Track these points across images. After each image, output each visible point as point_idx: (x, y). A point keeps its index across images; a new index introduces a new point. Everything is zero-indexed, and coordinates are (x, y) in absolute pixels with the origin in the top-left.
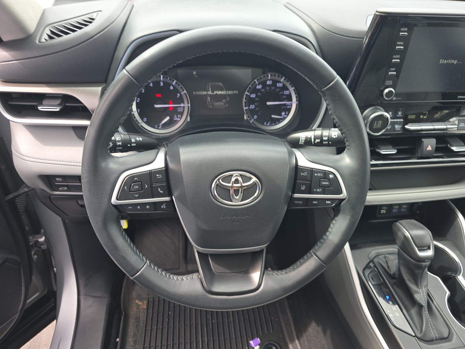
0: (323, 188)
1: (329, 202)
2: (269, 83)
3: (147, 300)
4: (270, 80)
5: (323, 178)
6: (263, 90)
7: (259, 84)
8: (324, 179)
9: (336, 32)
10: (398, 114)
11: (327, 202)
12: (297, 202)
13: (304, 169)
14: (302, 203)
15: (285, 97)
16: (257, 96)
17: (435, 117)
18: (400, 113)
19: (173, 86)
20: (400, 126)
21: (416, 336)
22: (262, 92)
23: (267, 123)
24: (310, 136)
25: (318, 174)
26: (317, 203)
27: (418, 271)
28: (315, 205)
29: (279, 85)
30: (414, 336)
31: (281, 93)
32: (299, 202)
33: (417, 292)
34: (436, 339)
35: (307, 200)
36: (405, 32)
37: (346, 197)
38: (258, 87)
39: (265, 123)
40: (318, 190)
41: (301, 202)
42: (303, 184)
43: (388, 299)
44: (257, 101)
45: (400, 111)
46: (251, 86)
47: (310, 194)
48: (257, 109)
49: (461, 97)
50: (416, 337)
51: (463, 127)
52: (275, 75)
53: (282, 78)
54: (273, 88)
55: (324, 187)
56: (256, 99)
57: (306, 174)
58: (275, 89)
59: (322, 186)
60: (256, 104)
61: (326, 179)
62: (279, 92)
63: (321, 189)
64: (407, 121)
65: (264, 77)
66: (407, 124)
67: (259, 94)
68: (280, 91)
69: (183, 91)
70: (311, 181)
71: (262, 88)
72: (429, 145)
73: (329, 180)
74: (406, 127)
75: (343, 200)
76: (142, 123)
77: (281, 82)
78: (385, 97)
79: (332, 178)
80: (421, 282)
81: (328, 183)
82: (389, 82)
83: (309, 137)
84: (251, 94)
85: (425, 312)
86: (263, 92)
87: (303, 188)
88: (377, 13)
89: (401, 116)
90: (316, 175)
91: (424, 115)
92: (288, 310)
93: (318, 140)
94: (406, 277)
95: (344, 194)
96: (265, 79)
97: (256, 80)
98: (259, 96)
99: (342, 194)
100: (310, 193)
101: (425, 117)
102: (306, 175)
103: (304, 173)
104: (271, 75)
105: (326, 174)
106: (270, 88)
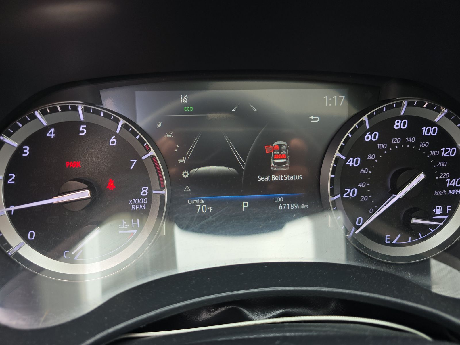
2: (398, 125)
4: (402, 118)
6: (382, 146)
7: (371, 130)
15: (444, 164)
16: (365, 163)
19: (118, 137)
22: (378, 152)
23: (392, 239)
29: (428, 131)
31: (434, 153)
38: (369, 137)
39: (387, 238)
44: (363, 175)
46: (350, 136)
48: (364, 198)
52: (421, 105)
53: (439, 111)
54: (411, 140)
56: (363, 171)
58: (417, 143)
60: (361, 185)
62: (427, 150)
65: (388, 108)
67: (370, 157)
68: (432, 147)
69: (148, 150)
71: (380, 141)
76: (20, 246)
77: (433, 124)
84: (347, 159)
86: (381, 151)
96: (392, 113)
97: (365, 118)
98: (371, 162)
104: (410, 104)
106: (404, 142)
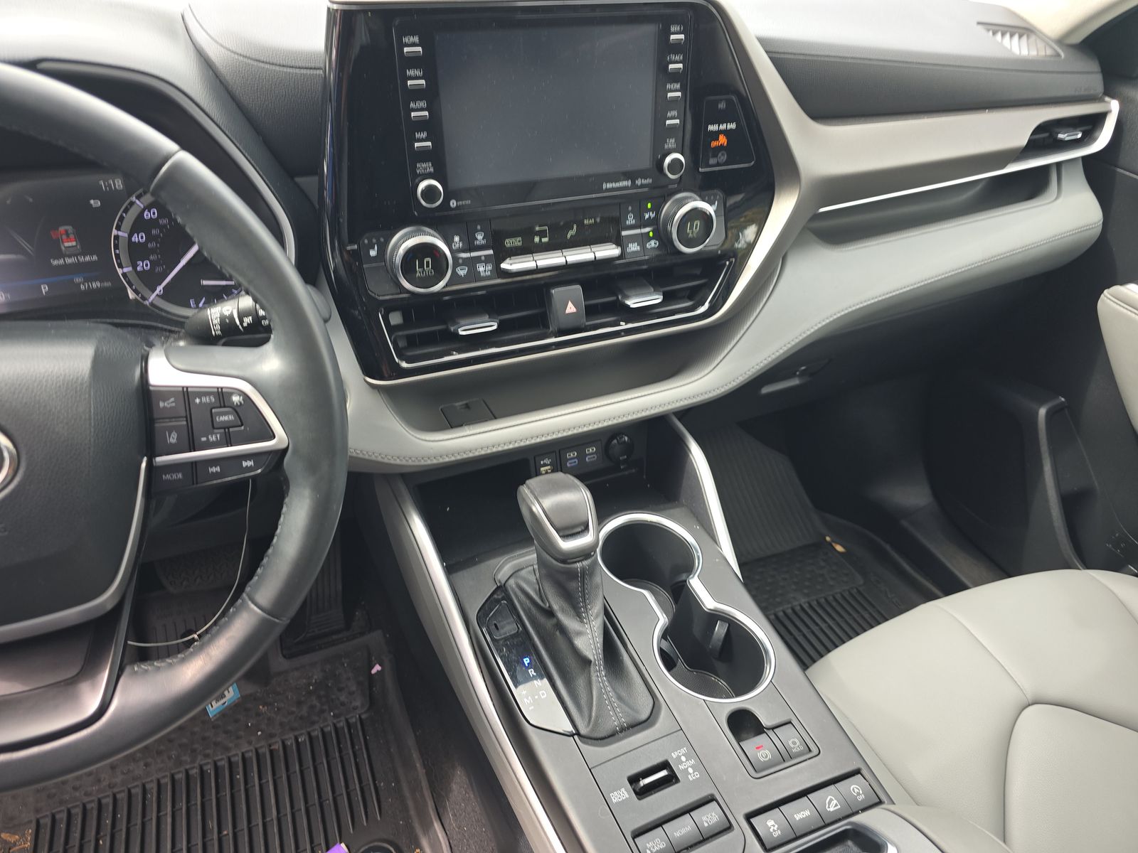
0: (223, 430)
1: (250, 463)
3: (34, 825)
5: (218, 405)
6: (164, 221)
7: (148, 208)
8: (221, 407)
9: (262, 59)
10: (477, 239)
11: (245, 464)
12: (168, 477)
13: (166, 393)
14: (183, 475)
16: (150, 238)
17: (569, 236)
18: (480, 237)
20: (490, 267)
21: (578, 734)
22: (162, 227)
23: (197, 304)
24: (229, 313)
25: (204, 399)
26: (219, 470)
27: (573, 585)
28: (216, 476)
30: (572, 735)
32: (174, 476)
33: (579, 634)
34: (623, 729)
35: (194, 465)
36: (414, 45)
37: (286, 445)
38: (147, 215)
39: (192, 302)
40: (213, 438)
41: (180, 476)
42: (170, 430)
43: (527, 665)
44: (152, 249)
45: (477, 231)
46: (124, 215)
47: (195, 451)
48: (159, 269)
49: (609, 185)
50: (576, 737)
51: (636, 252)
55: (226, 427)
56: (151, 246)
57: (172, 402)
59: (219, 426)
60: (152, 257)
61: (225, 407)
63: (218, 433)
64: (502, 254)
66: (503, 260)
67: (155, 232)
70: (189, 418)
71: (162, 217)
72: (569, 304)
73: (235, 409)
74: (504, 266)
75: (285, 451)
78: (423, 203)
79: (240, 403)
80: (585, 607)
81: (231, 417)
82: (424, 165)
83: (227, 313)
85: (596, 674)
86: (165, 226)
87: (173, 439)
88: (335, 7)
89: (484, 242)
90: (198, 401)
91: (542, 234)
92: (415, 755)
93: (248, 320)
94: (556, 604)
95: (281, 437)
97: (134, 199)
98: (157, 236)
99: (274, 437)
100: (193, 448)
101: (545, 240)
102: (174, 404)
103: (168, 402)
105: (222, 396)
